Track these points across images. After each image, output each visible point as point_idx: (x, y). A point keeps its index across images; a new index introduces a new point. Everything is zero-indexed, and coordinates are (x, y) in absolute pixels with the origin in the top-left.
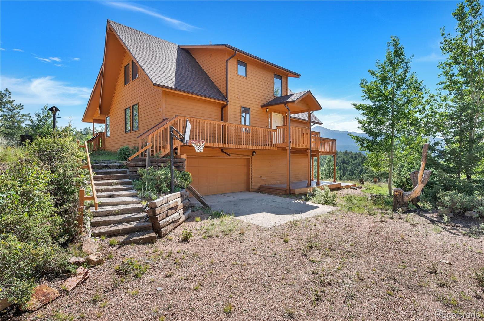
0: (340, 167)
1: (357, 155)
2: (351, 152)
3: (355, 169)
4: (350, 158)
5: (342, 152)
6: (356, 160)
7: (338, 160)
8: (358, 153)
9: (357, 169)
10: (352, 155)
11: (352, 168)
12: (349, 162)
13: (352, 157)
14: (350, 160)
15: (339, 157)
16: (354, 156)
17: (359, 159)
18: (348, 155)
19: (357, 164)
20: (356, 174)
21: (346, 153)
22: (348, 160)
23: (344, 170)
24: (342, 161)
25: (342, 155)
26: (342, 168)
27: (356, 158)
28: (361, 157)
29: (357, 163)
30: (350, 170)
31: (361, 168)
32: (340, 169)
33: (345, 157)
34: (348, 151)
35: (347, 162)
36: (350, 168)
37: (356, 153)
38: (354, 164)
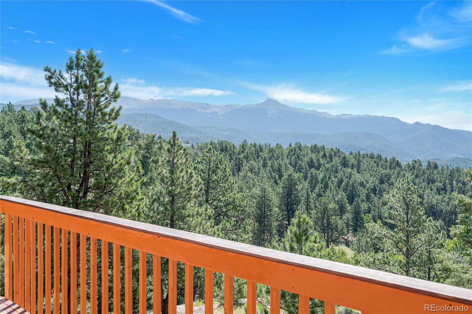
0: (306, 173)
1: (333, 153)
2: (324, 148)
3: (329, 178)
4: (322, 157)
5: (308, 147)
6: (331, 161)
7: (302, 161)
8: (334, 148)
9: (334, 179)
10: (324, 152)
11: (325, 177)
12: (320, 165)
13: (324, 156)
14: (322, 161)
15: (304, 156)
16: (327, 154)
17: (336, 161)
18: (318, 152)
19: (334, 169)
20: (333, 188)
21: (315, 149)
22: (318, 160)
23: (312, 180)
24: (308, 163)
25: (309, 152)
26: (309, 175)
27: (331, 157)
28: (340, 156)
29: (332, 167)
30: (322, 180)
31: (339, 176)
32: (305, 178)
33: (314, 156)
34: (319, 145)
35: (316, 165)
36: (320, 177)
37: (332, 149)
38: (328, 169)
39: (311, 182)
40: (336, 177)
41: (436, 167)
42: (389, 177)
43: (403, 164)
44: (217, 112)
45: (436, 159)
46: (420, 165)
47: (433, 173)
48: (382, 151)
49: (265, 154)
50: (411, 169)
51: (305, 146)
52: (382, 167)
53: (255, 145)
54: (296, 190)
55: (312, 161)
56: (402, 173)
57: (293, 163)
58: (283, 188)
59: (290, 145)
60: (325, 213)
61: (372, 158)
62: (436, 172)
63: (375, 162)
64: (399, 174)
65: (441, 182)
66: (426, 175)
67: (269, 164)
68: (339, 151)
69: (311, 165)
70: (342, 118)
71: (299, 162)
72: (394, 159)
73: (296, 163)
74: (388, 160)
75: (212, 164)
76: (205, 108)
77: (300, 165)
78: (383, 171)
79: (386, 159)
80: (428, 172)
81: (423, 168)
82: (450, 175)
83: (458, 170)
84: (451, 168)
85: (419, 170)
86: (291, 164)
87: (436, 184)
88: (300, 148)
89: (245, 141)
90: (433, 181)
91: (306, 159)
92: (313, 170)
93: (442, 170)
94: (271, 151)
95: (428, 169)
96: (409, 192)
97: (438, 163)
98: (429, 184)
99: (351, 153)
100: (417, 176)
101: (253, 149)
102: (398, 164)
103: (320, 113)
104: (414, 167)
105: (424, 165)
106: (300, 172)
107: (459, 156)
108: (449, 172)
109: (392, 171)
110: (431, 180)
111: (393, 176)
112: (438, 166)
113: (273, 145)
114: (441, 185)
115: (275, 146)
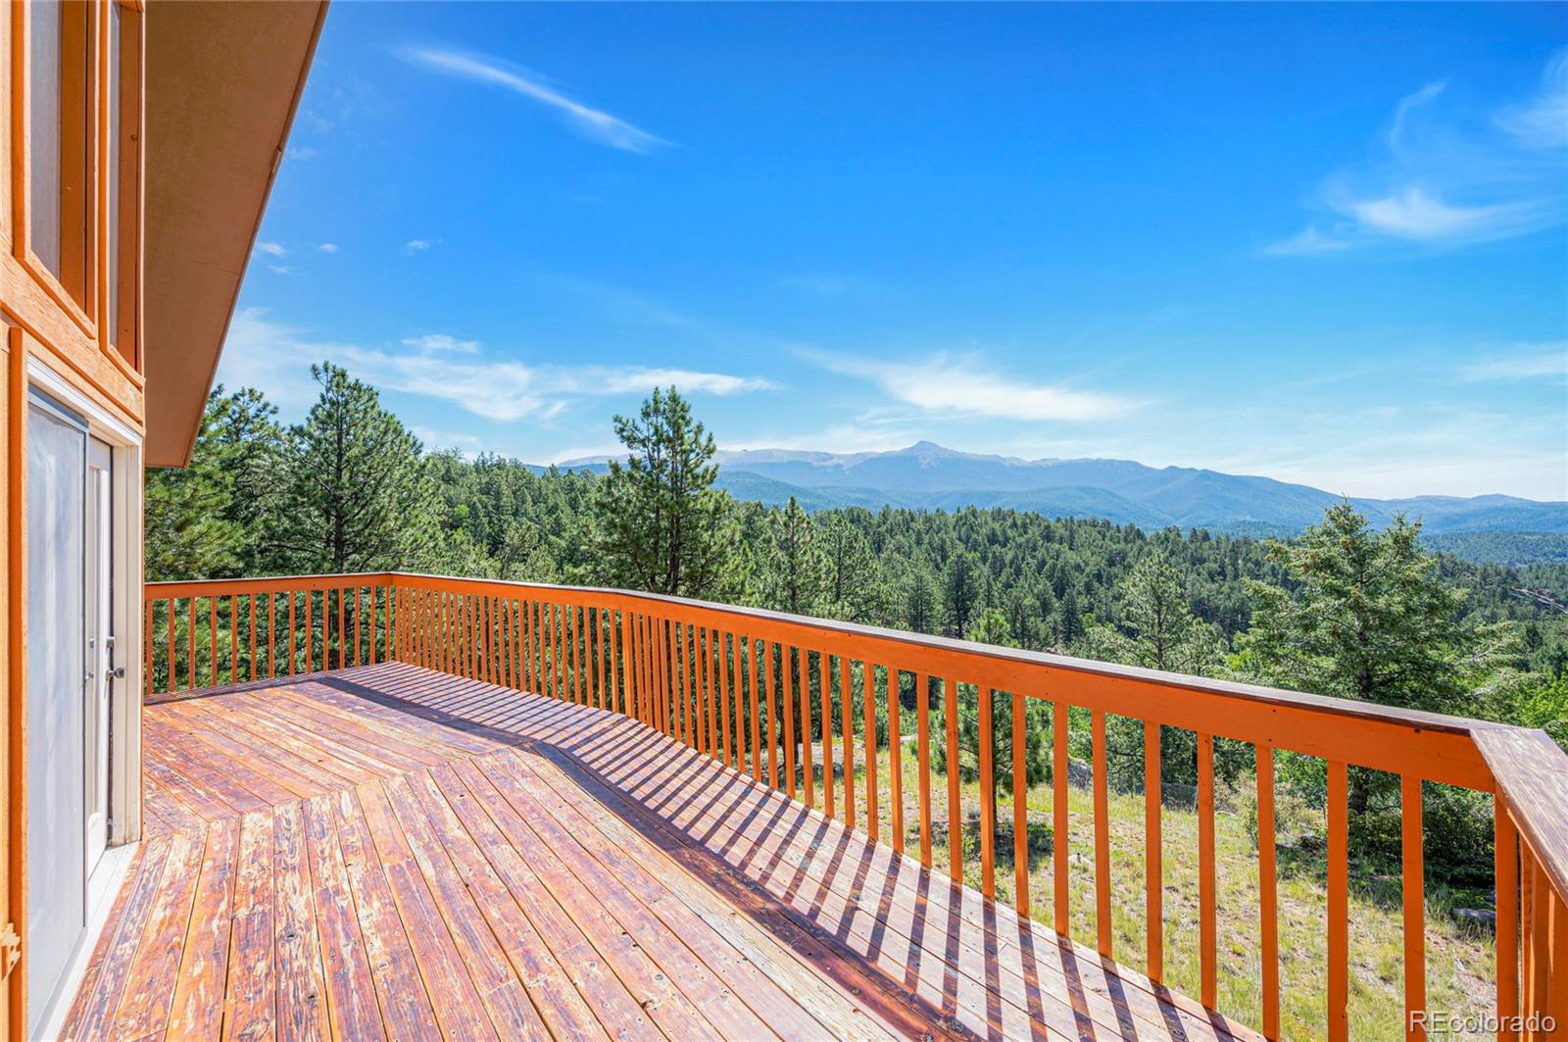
0: (986, 552)
1: (1028, 521)
2: (1013, 513)
3: (1023, 559)
4: (1011, 527)
5: (987, 513)
6: (1026, 532)
7: (978, 533)
8: (1030, 512)
9: (1030, 560)
10: (1014, 519)
11: (1016, 557)
12: (1007, 539)
13: (1014, 525)
14: (1010, 533)
15: (980, 526)
16: (1019, 523)
17: (1034, 532)
18: (1004, 519)
19: (1030, 545)
20: (1029, 573)
21: (998, 515)
22: (1004, 532)
23: (995, 563)
24: (988, 536)
25: (989, 519)
26: (990, 555)
28: (1040, 525)
29: (1028, 541)
30: (1012, 562)
31: (1039, 556)
32: (984, 560)
33: (997, 526)
34: (1005, 509)
35: (1001, 539)
36: (1008, 558)
37: (1026, 514)
38: (1021, 546)
39: (993, 567)
40: (1033, 557)
41: (1206, 537)
42: (1123, 556)
43: (1148, 535)
44: (842, 465)
45: (1206, 525)
46: (1179, 535)
47: (1200, 547)
48: (1110, 515)
49: (919, 525)
50: (1162, 543)
51: (984, 513)
52: (1111, 540)
53: (903, 511)
54: (970, 577)
55: (994, 533)
56: (1146, 549)
57: (963, 537)
58: (949, 575)
59: (958, 511)
60: (1017, 613)
61: (1095, 526)
62: (1206, 545)
63: (1099, 532)
64: (1141, 550)
65: (1215, 561)
66: (1189, 551)
67: (926, 541)
68: (1038, 517)
69: (993, 539)
70: (1042, 464)
71: (974, 536)
72: (1132, 527)
73: (968, 537)
74: (1122, 528)
75: (844, 542)
76: (825, 460)
77: (976, 541)
78: (1114, 547)
79: (1118, 527)
80: (1192, 546)
81: (1183, 540)
82: (1232, 550)
83: (1247, 542)
84: (1233, 539)
85: (1175, 543)
86: (960, 539)
87: (1206, 565)
88: (974, 513)
89: (887, 506)
90: (1202, 561)
91: (984, 531)
92: (996, 548)
93: (1218, 543)
94: (928, 520)
95: (1192, 542)
96: (1163, 579)
97: (1211, 531)
98: (1194, 565)
99: (1059, 520)
100: (1172, 553)
101: (900, 518)
102: (1140, 535)
103: (1004, 460)
104: (1167, 539)
105: (1186, 536)
106: (976, 550)
107: (1248, 518)
108: (1230, 546)
109: (1130, 545)
110: (1198, 560)
111: (1131, 554)
112: (1211, 536)
113: (931, 512)
114: (1215, 566)
115: (934, 512)
